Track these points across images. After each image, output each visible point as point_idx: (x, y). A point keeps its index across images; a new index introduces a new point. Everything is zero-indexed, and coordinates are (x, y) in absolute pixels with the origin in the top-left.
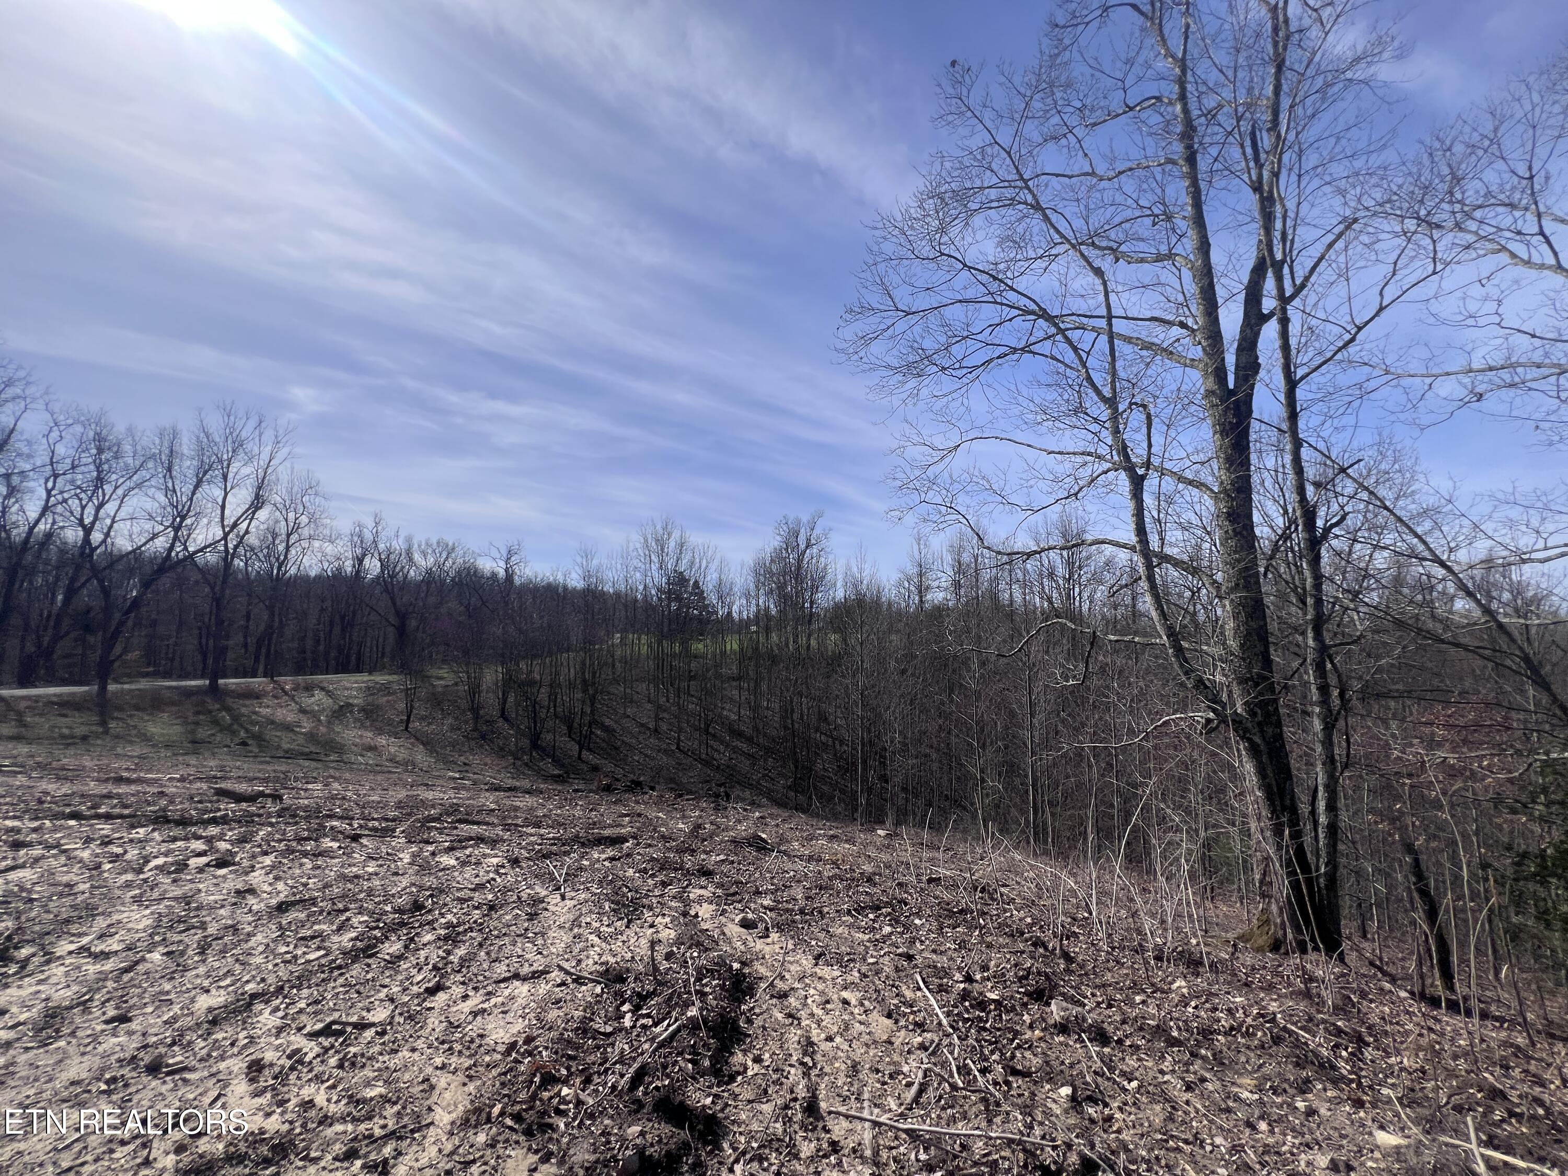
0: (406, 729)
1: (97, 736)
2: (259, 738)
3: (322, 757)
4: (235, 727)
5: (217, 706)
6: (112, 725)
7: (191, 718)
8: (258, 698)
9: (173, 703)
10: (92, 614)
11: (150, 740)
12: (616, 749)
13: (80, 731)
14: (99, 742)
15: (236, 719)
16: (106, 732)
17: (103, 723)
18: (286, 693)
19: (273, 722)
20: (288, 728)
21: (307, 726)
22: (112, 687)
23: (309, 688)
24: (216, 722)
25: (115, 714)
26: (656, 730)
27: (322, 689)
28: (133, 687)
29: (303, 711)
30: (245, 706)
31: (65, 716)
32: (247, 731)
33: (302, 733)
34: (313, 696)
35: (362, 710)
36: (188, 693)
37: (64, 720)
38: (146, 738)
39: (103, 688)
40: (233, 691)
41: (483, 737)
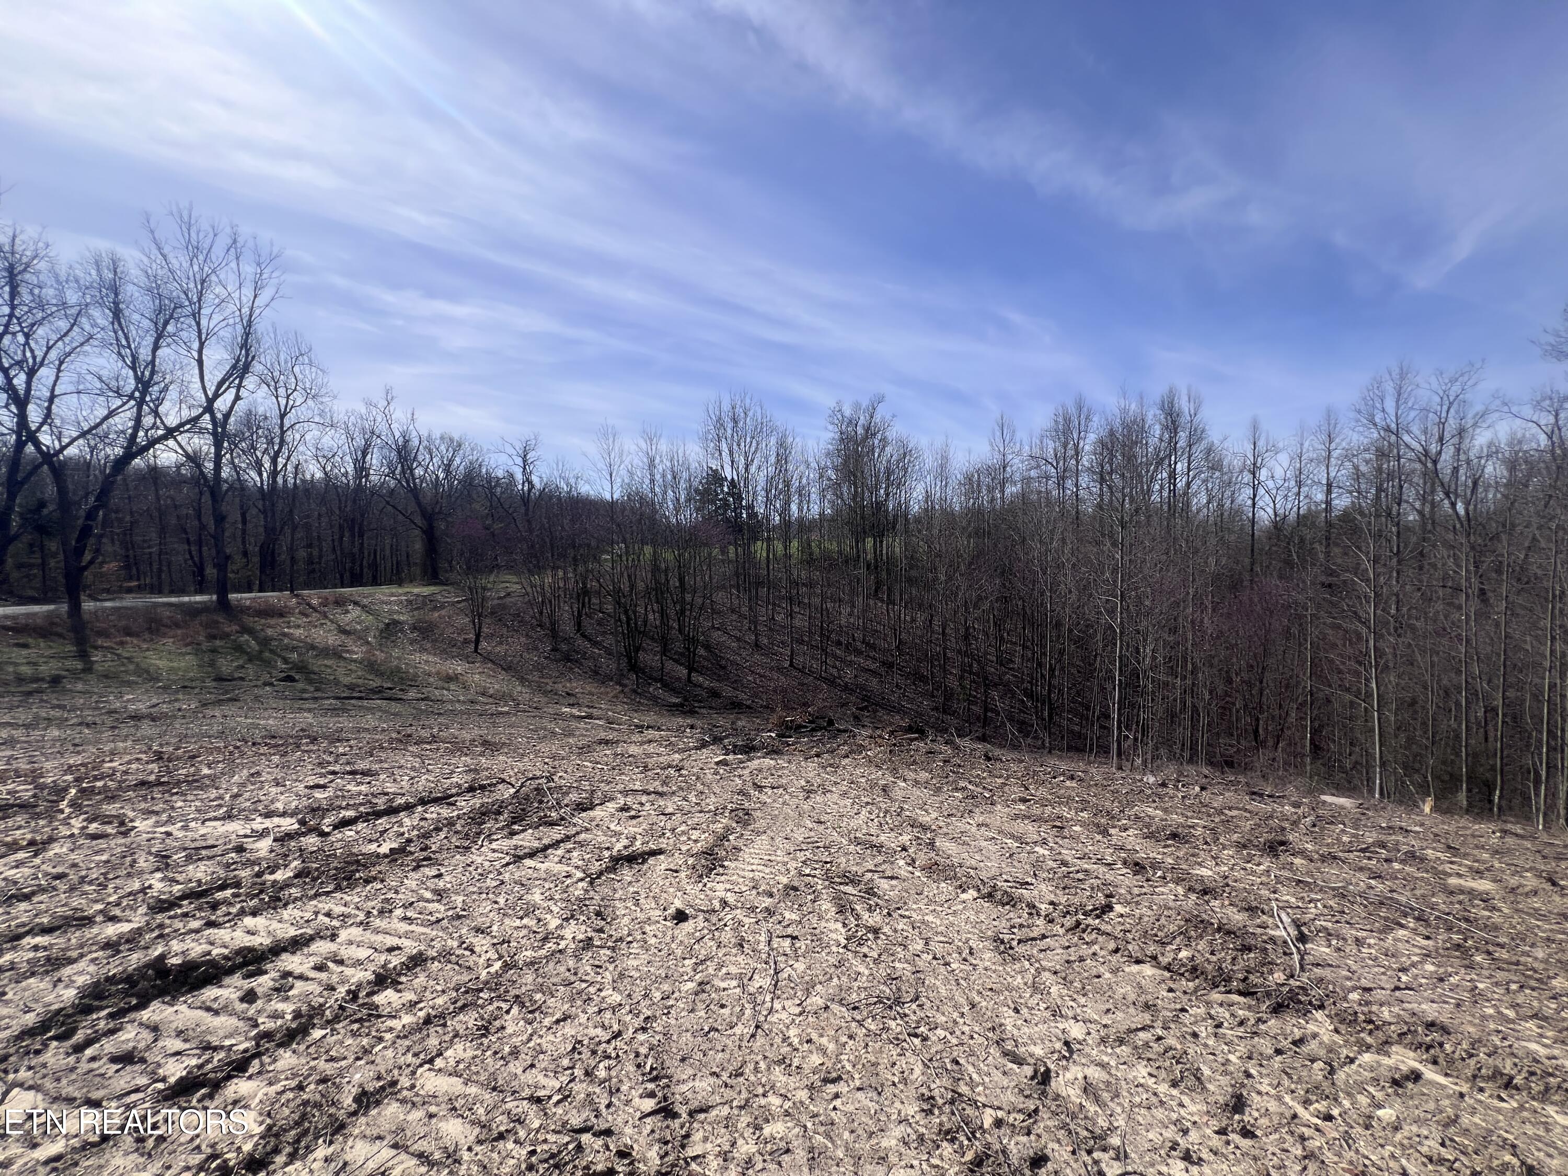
0: (476, 650)
1: (75, 675)
2: (302, 668)
3: (400, 695)
4: (267, 654)
5: (235, 628)
6: (96, 657)
7: (205, 645)
8: (281, 615)
9: (177, 625)
10: (45, 511)
11: (158, 680)
12: (724, 668)
13: (48, 669)
14: (80, 686)
15: (265, 642)
16: (88, 669)
17: (83, 655)
18: (315, 610)
19: (313, 647)
20: (336, 654)
21: (358, 652)
22: (88, 605)
23: (340, 603)
24: (239, 649)
25: (99, 642)
26: (757, 645)
27: (356, 603)
28: (117, 604)
29: (343, 631)
30: (270, 626)
31: (25, 646)
32: (285, 661)
33: (355, 661)
34: (347, 612)
35: (414, 628)
36: (193, 612)
37: (25, 652)
38: (150, 677)
39: (75, 607)
40: (249, 608)
41: (567, 658)
